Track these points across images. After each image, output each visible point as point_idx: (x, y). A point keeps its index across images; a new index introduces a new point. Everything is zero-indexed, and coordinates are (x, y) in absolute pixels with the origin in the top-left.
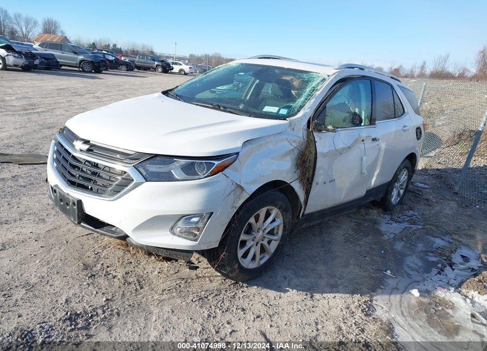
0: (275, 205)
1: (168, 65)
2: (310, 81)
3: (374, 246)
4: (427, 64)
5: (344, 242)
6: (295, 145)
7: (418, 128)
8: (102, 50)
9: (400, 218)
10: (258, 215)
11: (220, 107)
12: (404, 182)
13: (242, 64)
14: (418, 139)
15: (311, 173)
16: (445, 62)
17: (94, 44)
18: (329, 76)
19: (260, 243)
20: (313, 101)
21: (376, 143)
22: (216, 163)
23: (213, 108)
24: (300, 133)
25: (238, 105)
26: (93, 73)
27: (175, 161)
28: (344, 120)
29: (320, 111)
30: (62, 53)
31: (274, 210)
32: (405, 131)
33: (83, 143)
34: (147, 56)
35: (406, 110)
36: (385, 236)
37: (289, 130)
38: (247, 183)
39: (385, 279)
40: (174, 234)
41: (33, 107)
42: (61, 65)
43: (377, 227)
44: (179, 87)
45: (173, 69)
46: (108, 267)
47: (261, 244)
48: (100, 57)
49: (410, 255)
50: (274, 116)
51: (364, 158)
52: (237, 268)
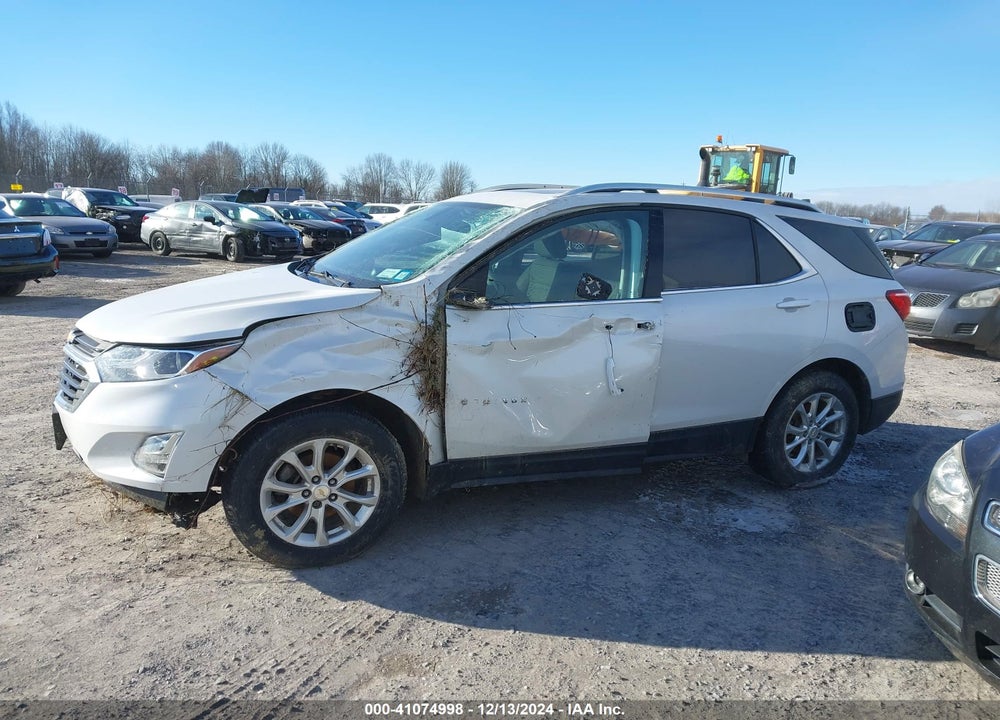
7: (859, 306)
10: (309, 452)
14: (858, 328)
19: (324, 504)
21: (651, 333)
22: (197, 355)
27: (143, 352)
29: (471, 273)
37: (387, 305)
47: (328, 506)
51: (611, 361)
52: (261, 537)
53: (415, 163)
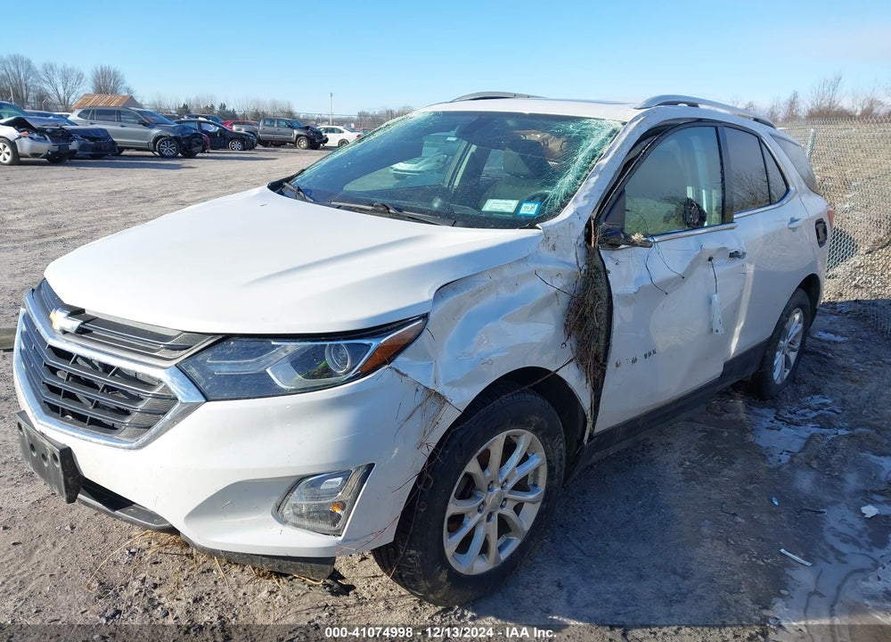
0: (525, 425)
1: (319, 133)
2: (585, 138)
3: (750, 487)
4: (801, 97)
5: (685, 480)
6: (559, 283)
7: (819, 222)
8: (197, 117)
9: (795, 413)
10: (487, 453)
11: (388, 209)
12: (796, 336)
13: (436, 114)
14: (821, 243)
15: (602, 343)
16: (833, 90)
17: (185, 106)
18: (624, 124)
19: (496, 514)
20: (593, 180)
21: (738, 262)
22: (374, 343)
23: (375, 212)
24: (572, 257)
25: (431, 201)
26: (180, 158)
27: (274, 347)
28: (666, 219)
29: (612, 201)
30: (122, 126)
31: (524, 436)
32: (794, 230)
33: (70, 315)
34: (279, 120)
35: (791, 187)
36: (770, 459)
37: (545, 252)
38: (452, 384)
39: (788, 571)
40: (283, 521)
41: (56, 231)
42: (122, 149)
43: (751, 438)
44: (305, 172)
45: (327, 140)
46: (155, 586)
47: (500, 516)
48: (191, 128)
49: (834, 503)
50: (508, 220)
51: (716, 297)
52: (444, 581)
53: (60, 66)
